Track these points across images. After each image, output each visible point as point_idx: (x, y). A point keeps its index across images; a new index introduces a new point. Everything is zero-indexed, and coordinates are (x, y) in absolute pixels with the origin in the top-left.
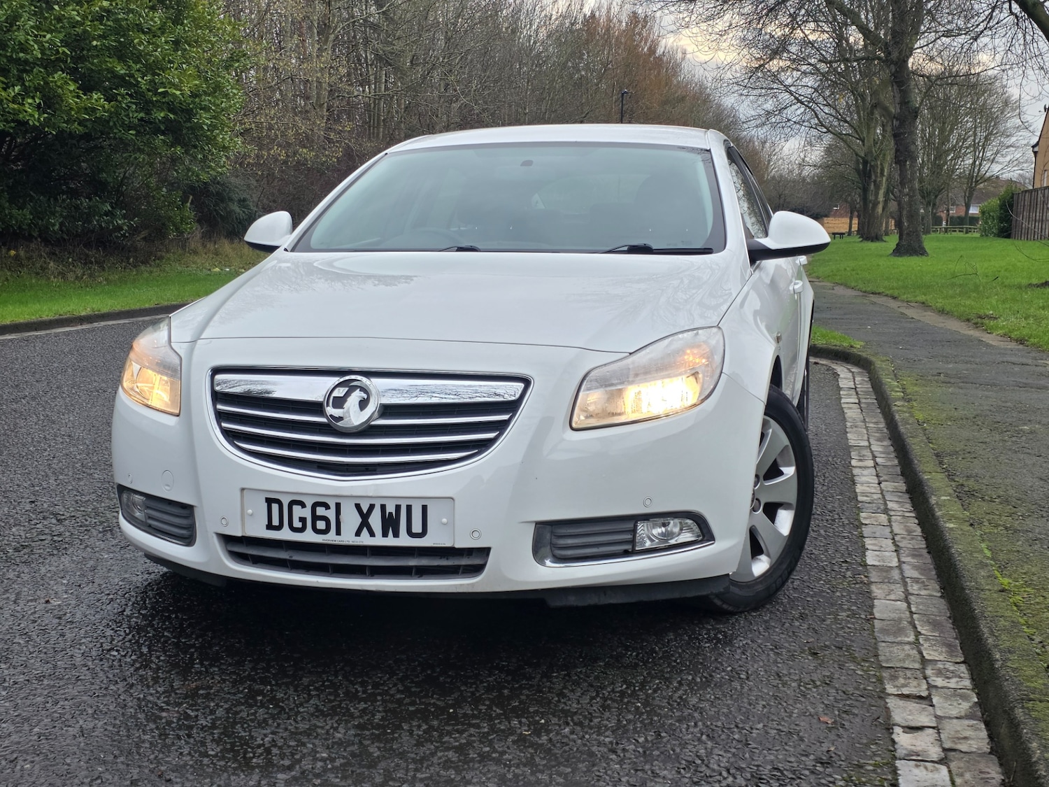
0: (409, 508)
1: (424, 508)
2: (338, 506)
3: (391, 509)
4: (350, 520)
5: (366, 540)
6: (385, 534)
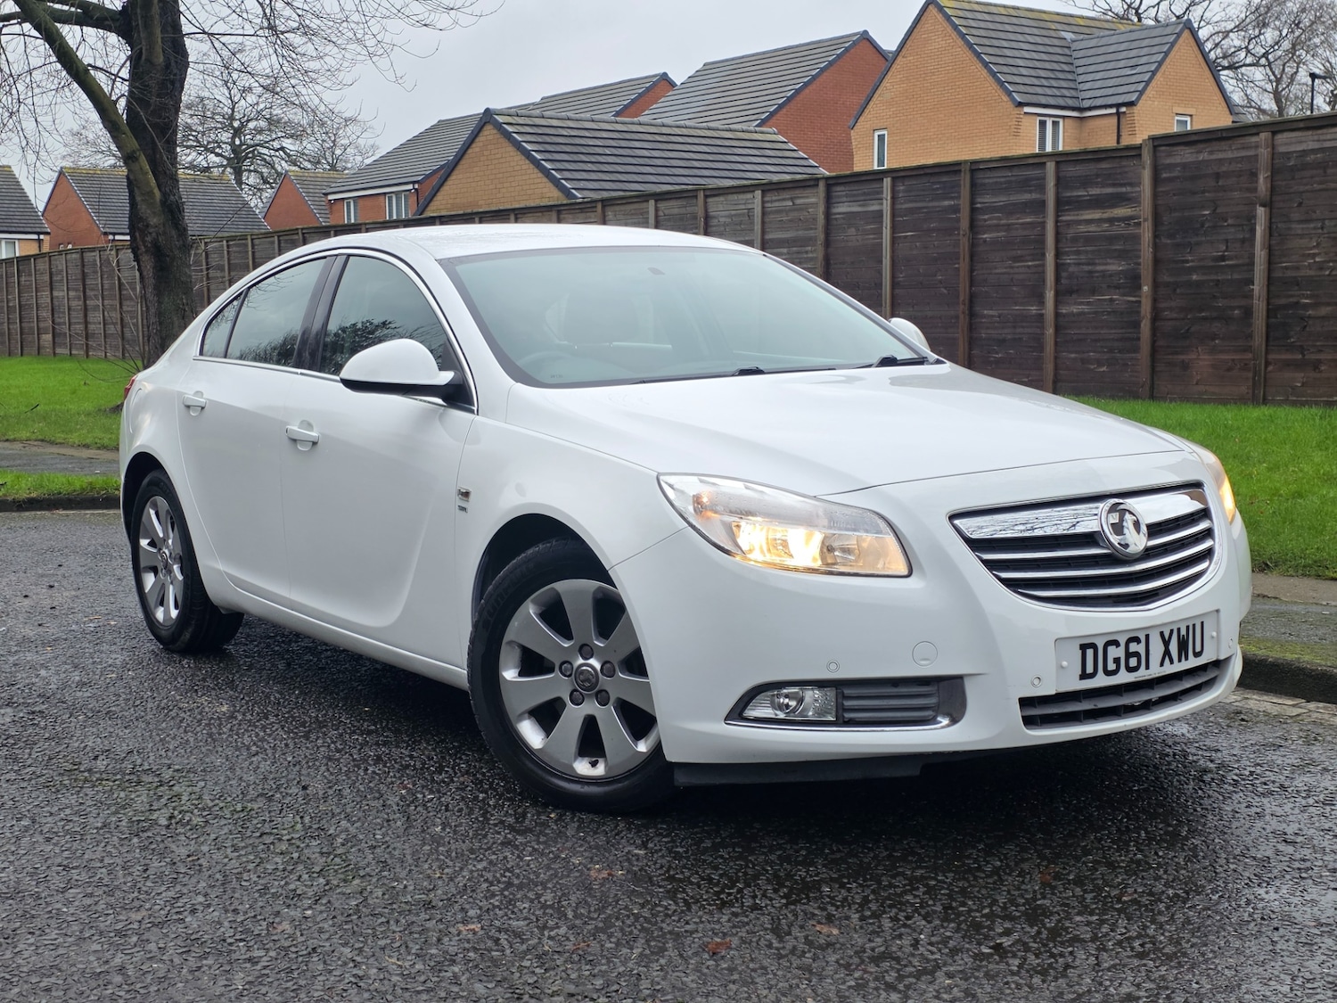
0: (1194, 625)
1: (1202, 623)
3: (1183, 632)
4: (1157, 649)
5: (1169, 669)
6: (1180, 661)
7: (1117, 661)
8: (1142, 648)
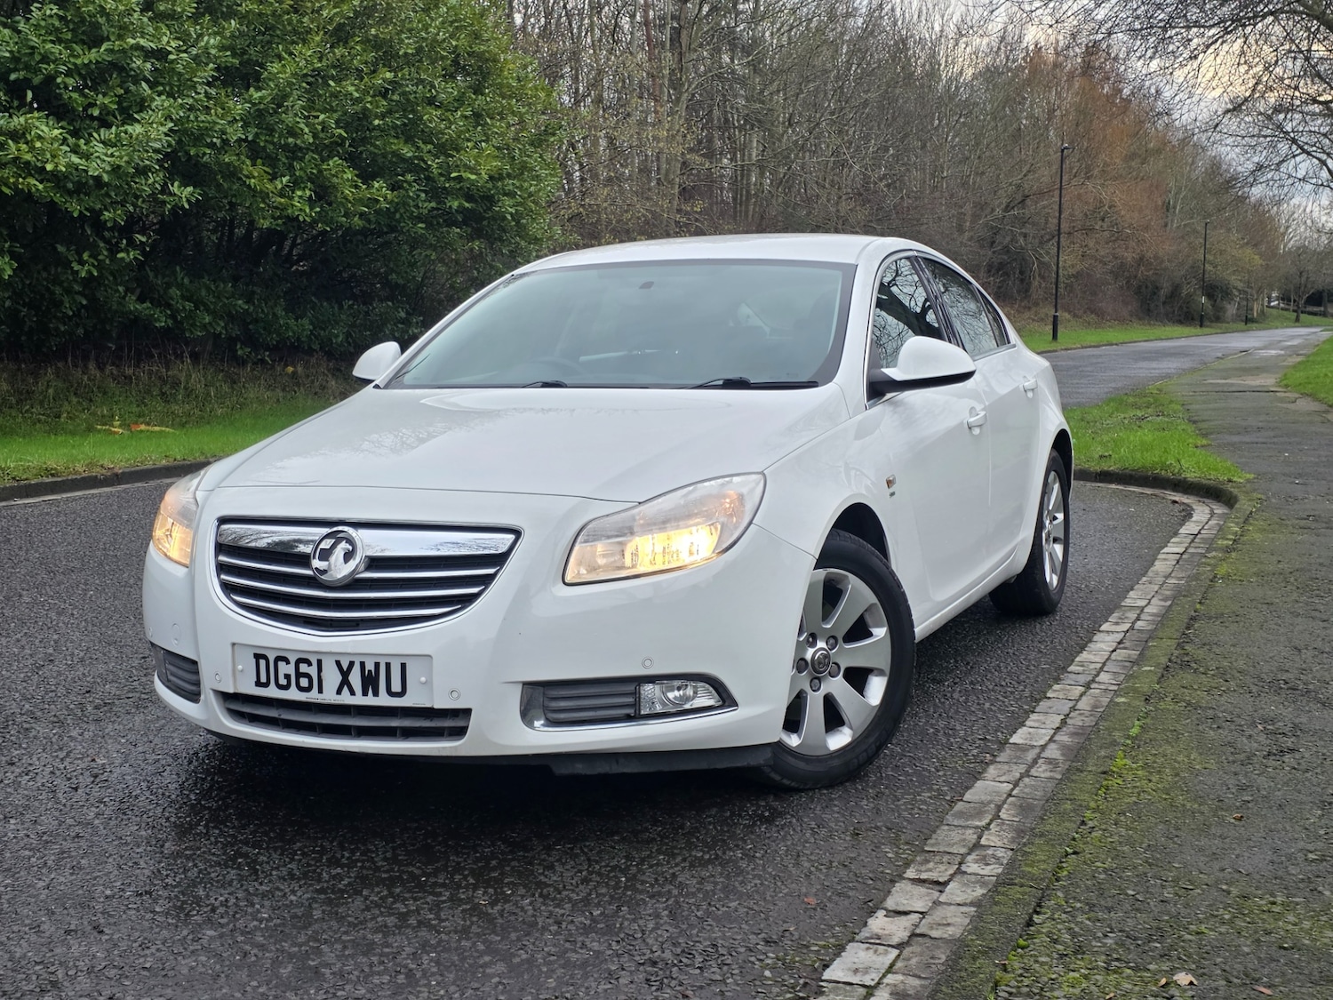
0: (388, 665)
1: (403, 666)
2: (319, 662)
3: (370, 666)
4: (332, 678)
5: (346, 699)
6: (365, 693)
7: (287, 677)
8: (313, 671)
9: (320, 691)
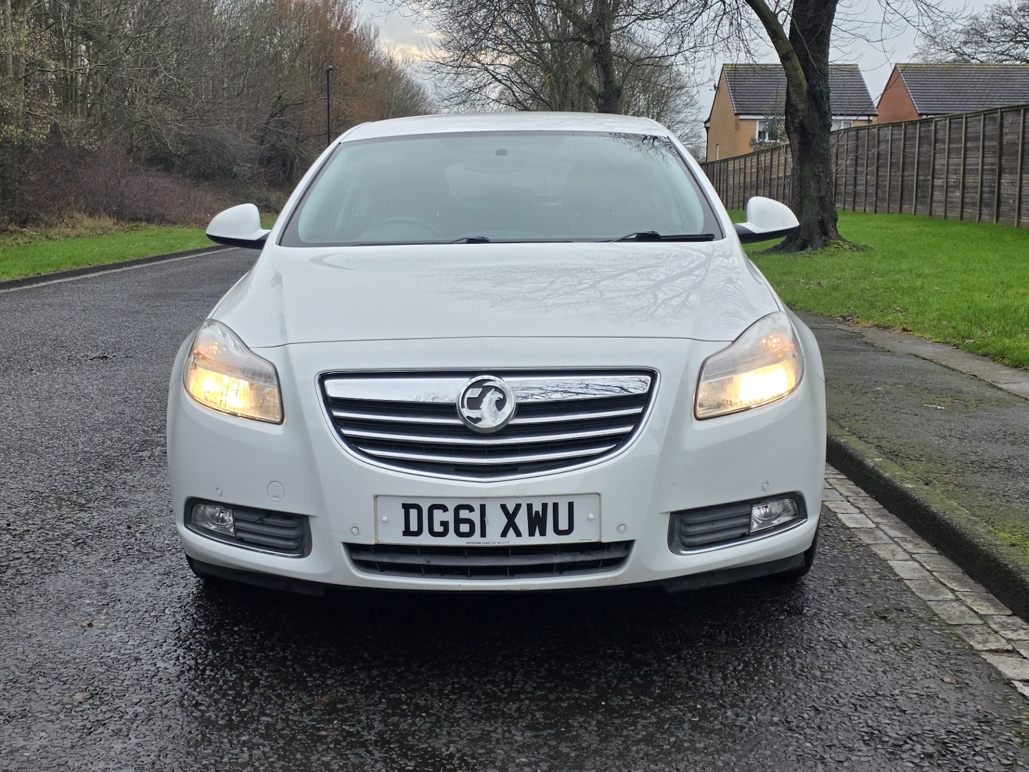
0: (556, 506)
1: (571, 505)
2: (483, 508)
3: (537, 507)
4: (496, 521)
5: (512, 540)
6: (532, 534)
7: (445, 524)
8: (475, 517)
9: (483, 534)
